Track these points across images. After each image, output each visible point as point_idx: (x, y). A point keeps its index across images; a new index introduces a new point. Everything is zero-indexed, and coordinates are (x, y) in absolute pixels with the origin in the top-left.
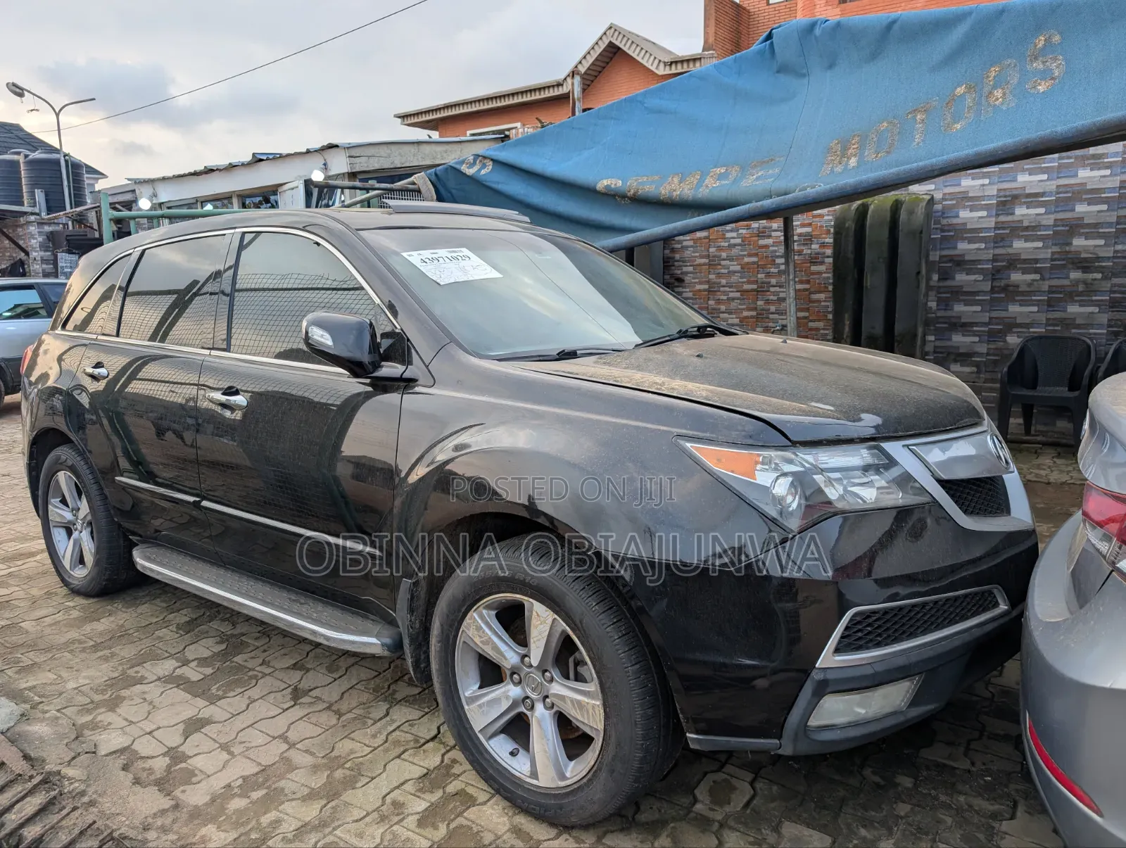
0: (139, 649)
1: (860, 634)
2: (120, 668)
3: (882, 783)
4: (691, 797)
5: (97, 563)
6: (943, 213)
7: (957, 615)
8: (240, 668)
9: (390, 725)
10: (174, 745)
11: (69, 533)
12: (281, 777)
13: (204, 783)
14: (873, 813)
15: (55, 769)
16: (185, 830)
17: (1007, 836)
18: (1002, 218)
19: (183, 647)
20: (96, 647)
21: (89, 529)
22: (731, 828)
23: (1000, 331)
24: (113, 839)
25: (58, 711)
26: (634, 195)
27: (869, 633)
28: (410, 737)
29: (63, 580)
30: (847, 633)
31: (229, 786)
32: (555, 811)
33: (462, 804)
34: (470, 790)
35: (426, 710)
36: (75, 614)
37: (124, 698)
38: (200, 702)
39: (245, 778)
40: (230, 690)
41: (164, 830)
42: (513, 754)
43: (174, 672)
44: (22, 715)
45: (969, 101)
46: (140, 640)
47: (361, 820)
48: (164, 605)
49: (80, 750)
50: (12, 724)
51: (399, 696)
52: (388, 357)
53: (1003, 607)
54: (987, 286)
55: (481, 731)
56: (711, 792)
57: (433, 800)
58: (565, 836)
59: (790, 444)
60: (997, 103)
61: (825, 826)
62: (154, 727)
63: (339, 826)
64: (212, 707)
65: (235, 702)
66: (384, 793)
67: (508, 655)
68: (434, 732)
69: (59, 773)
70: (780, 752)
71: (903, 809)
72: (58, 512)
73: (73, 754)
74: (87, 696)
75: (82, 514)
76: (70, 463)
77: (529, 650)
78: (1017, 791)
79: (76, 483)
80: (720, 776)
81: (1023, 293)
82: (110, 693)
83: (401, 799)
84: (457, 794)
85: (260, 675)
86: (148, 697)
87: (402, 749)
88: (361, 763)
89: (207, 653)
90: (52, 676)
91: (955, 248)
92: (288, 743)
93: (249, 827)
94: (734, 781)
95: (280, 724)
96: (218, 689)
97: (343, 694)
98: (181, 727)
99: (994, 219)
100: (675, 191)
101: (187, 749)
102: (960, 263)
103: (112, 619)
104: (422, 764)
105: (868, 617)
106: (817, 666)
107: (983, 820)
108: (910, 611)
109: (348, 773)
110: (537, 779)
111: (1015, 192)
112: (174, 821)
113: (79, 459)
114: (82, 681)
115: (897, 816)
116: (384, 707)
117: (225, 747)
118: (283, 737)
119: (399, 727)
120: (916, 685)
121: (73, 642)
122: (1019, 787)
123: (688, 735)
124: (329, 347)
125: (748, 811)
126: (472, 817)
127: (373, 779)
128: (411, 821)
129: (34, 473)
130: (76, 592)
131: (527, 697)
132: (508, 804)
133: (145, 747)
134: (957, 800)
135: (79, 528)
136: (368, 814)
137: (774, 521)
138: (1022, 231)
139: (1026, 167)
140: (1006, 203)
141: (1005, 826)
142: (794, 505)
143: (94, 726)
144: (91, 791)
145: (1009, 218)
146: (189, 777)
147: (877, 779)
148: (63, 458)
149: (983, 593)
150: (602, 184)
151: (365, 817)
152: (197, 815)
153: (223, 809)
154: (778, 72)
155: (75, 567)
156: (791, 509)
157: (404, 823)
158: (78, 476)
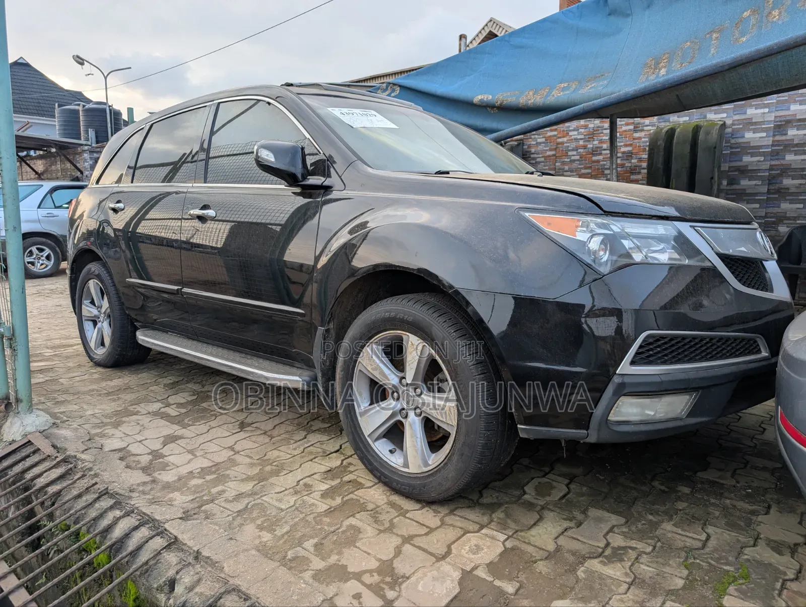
0: (137, 396)
1: (651, 352)
2: (124, 405)
3: (666, 490)
4: (522, 491)
5: (113, 341)
6: (732, 135)
7: (728, 352)
8: (205, 410)
9: (306, 443)
10: (156, 449)
11: (95, 323)
12: (227, 469)
13: (175, 470)
14: (659, 507)
15: (73, 454)
16: (159, 494)
17: (762, 524)
18: (778, 138)
19: (167, 396)
20: (108, 394)
21: (108, 320)
22: (549, 509)
23: (774, 223)
24: (107, 493)
25: (79, 425)
26: (501, 105)
27: (659, 352)
28: (320, 450)
29: (90, 357)
30: (641, 350)
31: (192, 472)
32: (420, 490)
33: (354, 487)
34: (360, 480)
35: (333, 436)
36: (96, 376)
37: (125, 422)
38: (176, 427)
39: (202, 469)
40: (197, 422)
41: (144, 493)
42: (391, 451)
43: (160, 410)
44: (54, 424)
45: (753, 21)
46: (138, 391)
47: (281, 492)
48: (157, 373)
49: (91, 446)
50: (46, 428)
51: (314, 428)
52: (313, 173)
53: (765, 354)
54: (765, 189)
55: (369, 436)
56: (536, 489)
57: (333, 484)
58: (427, 509)
59: (603, 213)
60: (775, 19)
61: (620, 512)
62: (144, 438)
63: (265, 495)
64: (184, 430)
65: (201, 427)
66: (298, 479)
67: (390, 377)
68: (337, 448)
69: (75, 457)
70: (588, 440)
71: (681, 505)
72: (88, 310)
73: (86, 448)
74: (99, 418)
75: (103, 310)
76: (97, 272)
77: (405, 374)
78: (772, 499)
79: (101, 288)
80: (545, 480)
81: (792, 194)
82: (115, 418)
83: (311, 483)
84: (350, 482)
85: (219, 414)
86: (141, 423)
87: (314, 456)
88: (284, 463)
89: (183, 401)
90: (76, 407)
91: (741, 160)
92: (234, 451)
93: (203, 494)
94: (554, 484)
95: (230, 441)
96: (189, 421)
97: (275, 426)
98: (162, 439)
99: (771, 138)
100: (530, 100)
101: (166, 451)
102: (744, 171)
103: (120, 380)
104: (327, 464)
105: (658, 340)
106: (617, 372)
107: (743, 514)
108: (690, 341)
109: (274, 468)
110: (408, 468)
111: (788, 118)
112: (151, 490)
113: (103, 269)
114: (97, 411)
115: (677, 509)
116: (303, 433)
117: (191, 452)
118: (231, 448)
119: (312, 445)
120: (694, 399)
121: (93, 390)
122: (771, 496)
123: (518, 426)
124: (272, 162)
125: (564, 501)
126: (360, 494)
127: (291, 471)
128: (317, 495)
129: (73, 283)
130: (98, 364)
131: (403, 409)
132: (386, 488)
133: (134, 449)
134: (724, 503)
135: (102, 320)
136: (286, 490)
137: (588, 266)
138: (794, 147)
139: (797, 99)
140: (781, 127)
141: (760, 518)
142: (605, 258)
143: (102, 435)
144: (96, 468)
145: (784, 138)
146: (165, 467)
147: (663, 488)
148: (93, 269)
149: (749, 340)
150: (477, 99)
151: (284, 491)
152: (167, 487)
153: (185, 484)
154: (610, 14)
155: (98, 347)
156: (603, 260)
157: (312, 496)
158: (102, 281)
